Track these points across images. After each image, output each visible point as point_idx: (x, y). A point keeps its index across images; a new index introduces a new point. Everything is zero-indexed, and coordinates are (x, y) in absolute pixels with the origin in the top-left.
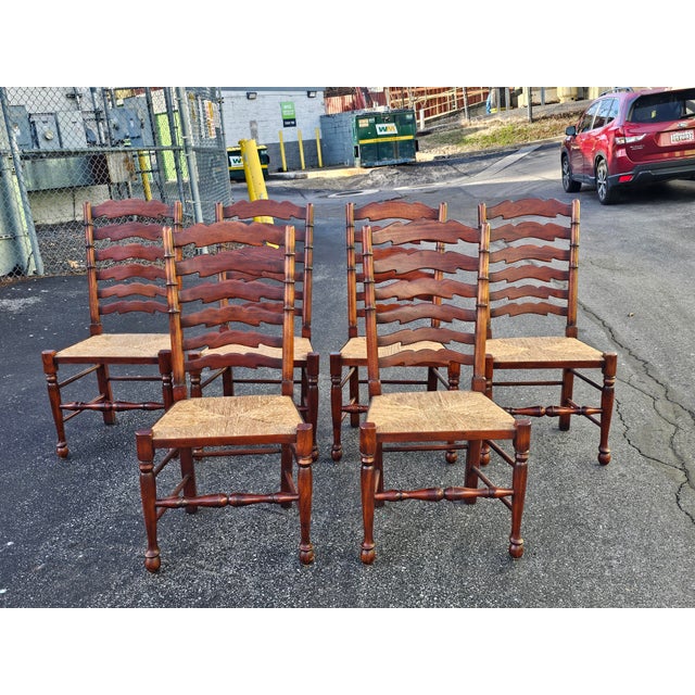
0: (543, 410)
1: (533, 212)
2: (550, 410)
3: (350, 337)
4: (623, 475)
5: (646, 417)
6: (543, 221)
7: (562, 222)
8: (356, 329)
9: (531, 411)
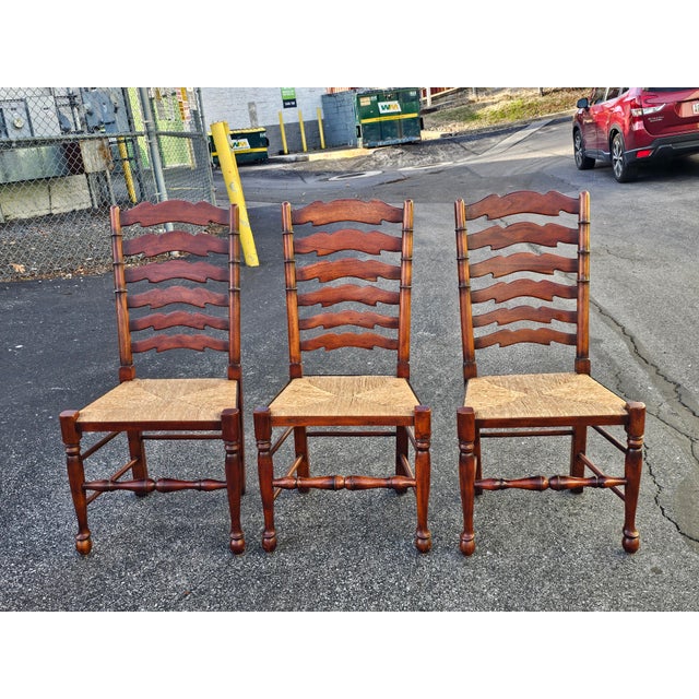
0: (545, 482)
1: (527, 209)
2: (553, 482)
3: (292, 378)
4: (657, 571)
5: (683, 470)
6: (540, 220)
7: (567, 221)
8: (299, 366)
9: (528, 483)
